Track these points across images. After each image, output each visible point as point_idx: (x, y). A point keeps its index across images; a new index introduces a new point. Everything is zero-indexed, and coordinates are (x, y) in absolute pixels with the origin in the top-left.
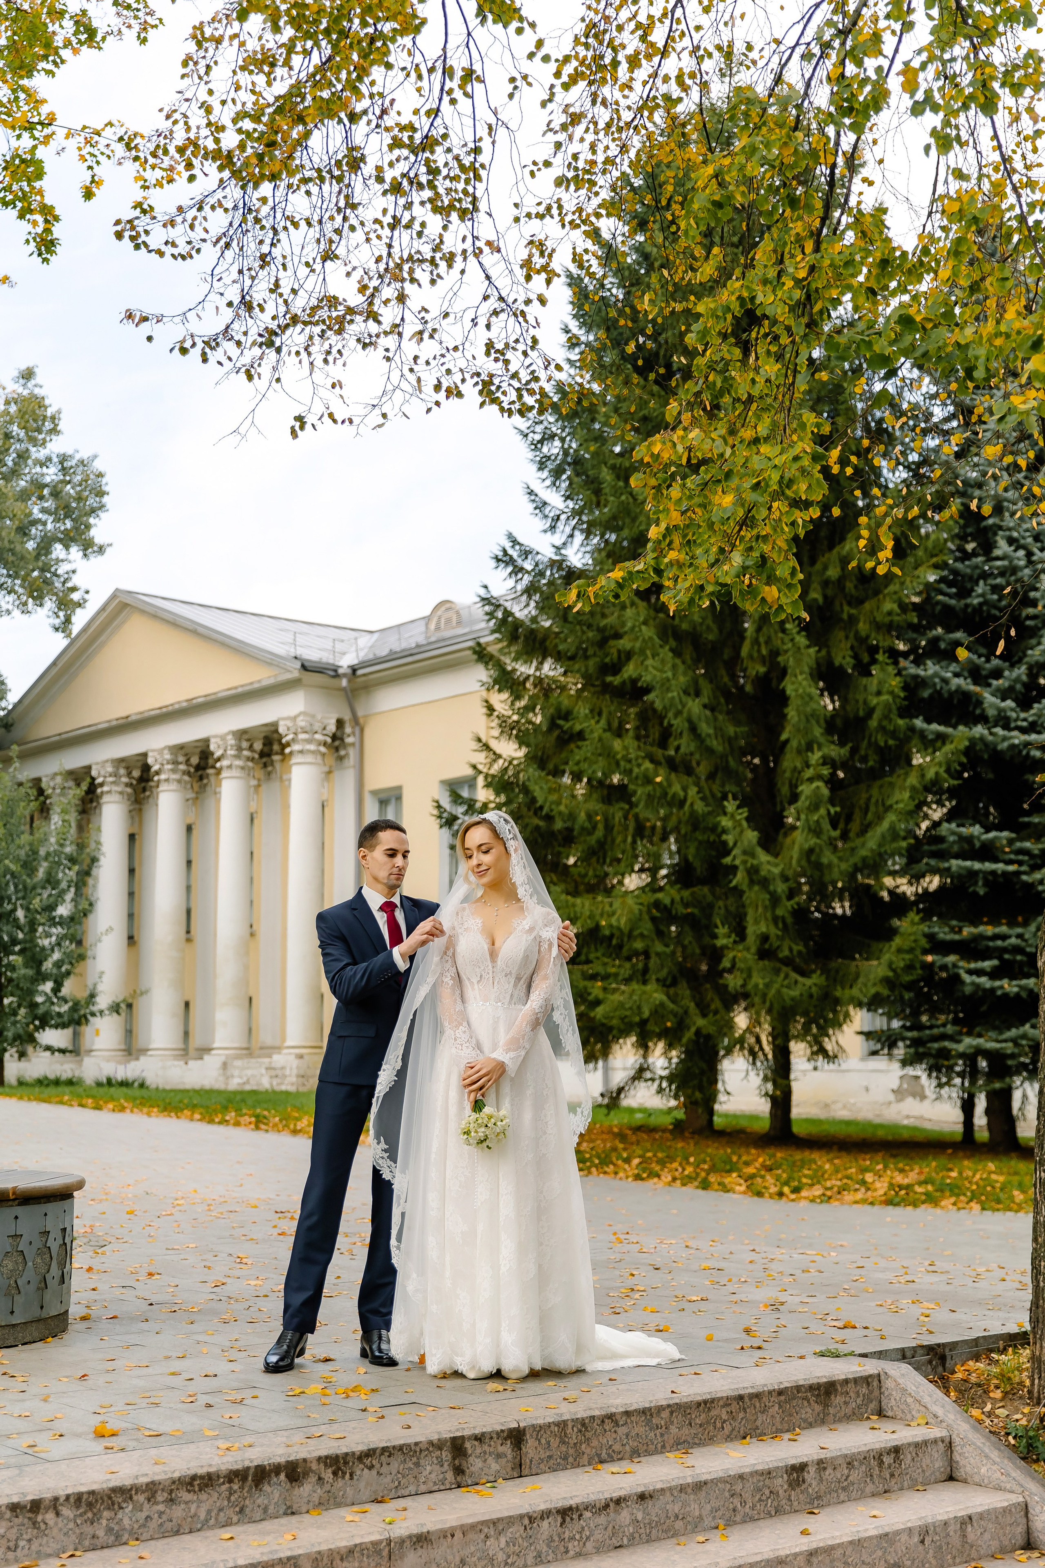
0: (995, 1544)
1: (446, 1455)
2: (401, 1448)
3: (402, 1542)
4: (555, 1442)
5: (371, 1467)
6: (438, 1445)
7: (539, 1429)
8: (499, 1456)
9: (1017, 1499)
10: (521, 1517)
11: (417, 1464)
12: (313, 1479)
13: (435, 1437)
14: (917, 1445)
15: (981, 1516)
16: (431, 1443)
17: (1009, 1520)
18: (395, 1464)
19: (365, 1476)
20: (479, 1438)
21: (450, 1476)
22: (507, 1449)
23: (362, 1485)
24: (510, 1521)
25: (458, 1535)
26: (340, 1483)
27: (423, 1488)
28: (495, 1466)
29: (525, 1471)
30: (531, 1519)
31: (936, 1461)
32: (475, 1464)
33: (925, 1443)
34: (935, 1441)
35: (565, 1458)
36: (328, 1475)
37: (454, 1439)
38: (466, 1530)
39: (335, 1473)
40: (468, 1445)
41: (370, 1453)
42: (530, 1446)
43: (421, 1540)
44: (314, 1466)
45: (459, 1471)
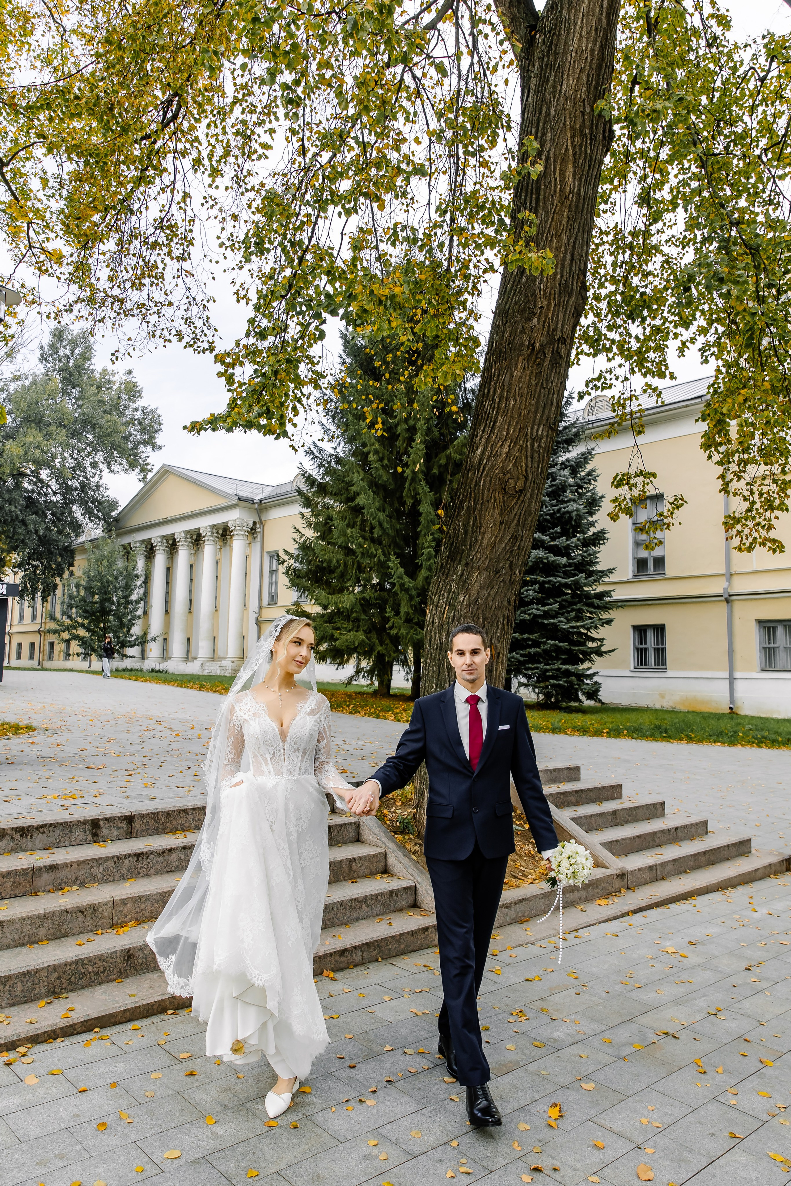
0: (367, 871)
1: (88, 827)
2: (62, 824)
3: (40, 869)
4: (151, 822)
5: (43, 833)
6: (85, 823)
7: (142, 816)
8: (119, 828)
9: (380, 850)
10: (113, 857)
11: (71, 832)
12: (9, 838)
13: (82, 819)
14: (340, 825)
15: (361, 858)
16: (80, 822)
17: (376, 860)
18: (57, 832)
19: (39, 838)
20: (108, 820)
21: (90, 837)
22: (124, 825)
23: (37, 841)
24: (106, 859)
25: (75, 866)
26: (24, 840)
27: (73, 843)
28: (116, 833)
29: (134, 835)
30: (118, 858)
31: (351, 833)
32: (105, 832)
33: (345, 824)
34: (351, 824)
35: (157, 829)
36: (17, 836)
37: (93, 820)
38: (79, 863)
39: (22, 836)
40: (101, 823)
41: (43, 826)
42: (137, 824)
43: (52, 868)
44: (9, 832)
45: (95, 835)
